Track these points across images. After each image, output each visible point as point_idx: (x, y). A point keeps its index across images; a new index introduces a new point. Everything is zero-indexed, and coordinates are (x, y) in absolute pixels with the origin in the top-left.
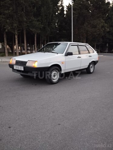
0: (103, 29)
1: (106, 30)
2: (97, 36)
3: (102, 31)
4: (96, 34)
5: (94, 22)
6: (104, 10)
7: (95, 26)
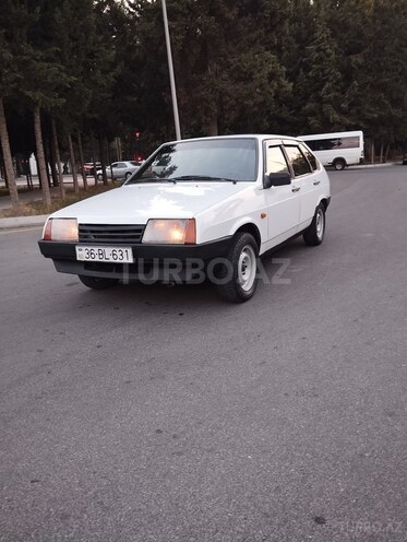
0: (276, 84)
1: (282, 87)
2: (256, 109)
3: (272, 91)
4: (251, 103)
5: (240, 61)
6: (273, 14)
7: (246, 73)
